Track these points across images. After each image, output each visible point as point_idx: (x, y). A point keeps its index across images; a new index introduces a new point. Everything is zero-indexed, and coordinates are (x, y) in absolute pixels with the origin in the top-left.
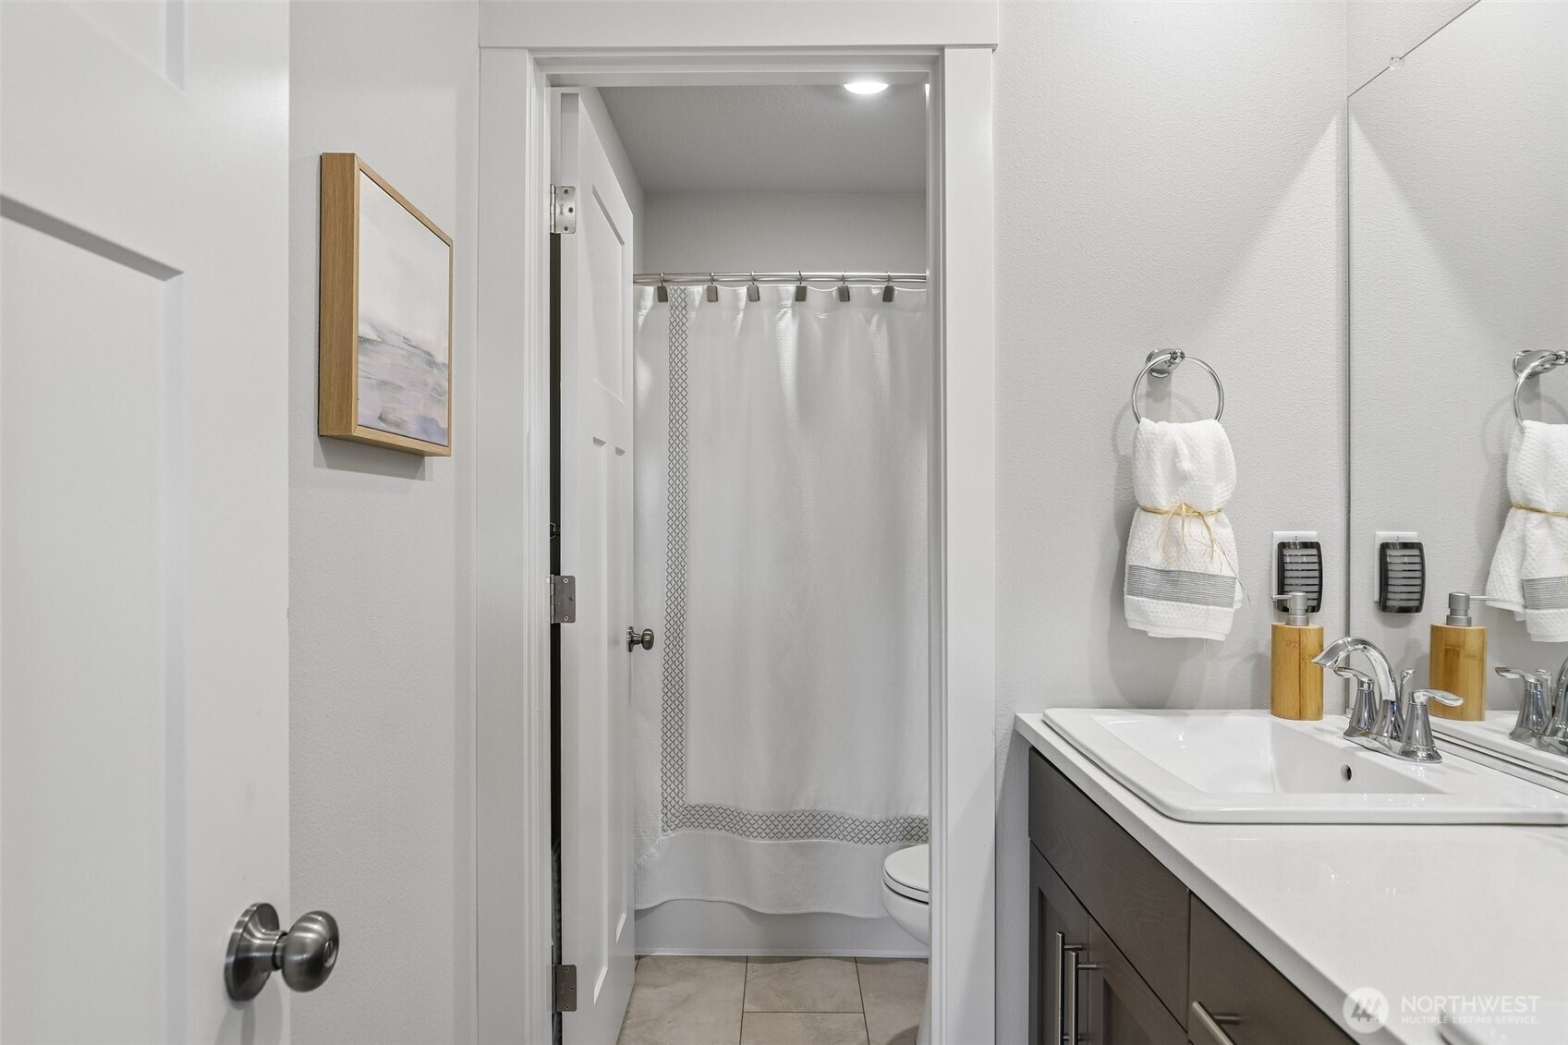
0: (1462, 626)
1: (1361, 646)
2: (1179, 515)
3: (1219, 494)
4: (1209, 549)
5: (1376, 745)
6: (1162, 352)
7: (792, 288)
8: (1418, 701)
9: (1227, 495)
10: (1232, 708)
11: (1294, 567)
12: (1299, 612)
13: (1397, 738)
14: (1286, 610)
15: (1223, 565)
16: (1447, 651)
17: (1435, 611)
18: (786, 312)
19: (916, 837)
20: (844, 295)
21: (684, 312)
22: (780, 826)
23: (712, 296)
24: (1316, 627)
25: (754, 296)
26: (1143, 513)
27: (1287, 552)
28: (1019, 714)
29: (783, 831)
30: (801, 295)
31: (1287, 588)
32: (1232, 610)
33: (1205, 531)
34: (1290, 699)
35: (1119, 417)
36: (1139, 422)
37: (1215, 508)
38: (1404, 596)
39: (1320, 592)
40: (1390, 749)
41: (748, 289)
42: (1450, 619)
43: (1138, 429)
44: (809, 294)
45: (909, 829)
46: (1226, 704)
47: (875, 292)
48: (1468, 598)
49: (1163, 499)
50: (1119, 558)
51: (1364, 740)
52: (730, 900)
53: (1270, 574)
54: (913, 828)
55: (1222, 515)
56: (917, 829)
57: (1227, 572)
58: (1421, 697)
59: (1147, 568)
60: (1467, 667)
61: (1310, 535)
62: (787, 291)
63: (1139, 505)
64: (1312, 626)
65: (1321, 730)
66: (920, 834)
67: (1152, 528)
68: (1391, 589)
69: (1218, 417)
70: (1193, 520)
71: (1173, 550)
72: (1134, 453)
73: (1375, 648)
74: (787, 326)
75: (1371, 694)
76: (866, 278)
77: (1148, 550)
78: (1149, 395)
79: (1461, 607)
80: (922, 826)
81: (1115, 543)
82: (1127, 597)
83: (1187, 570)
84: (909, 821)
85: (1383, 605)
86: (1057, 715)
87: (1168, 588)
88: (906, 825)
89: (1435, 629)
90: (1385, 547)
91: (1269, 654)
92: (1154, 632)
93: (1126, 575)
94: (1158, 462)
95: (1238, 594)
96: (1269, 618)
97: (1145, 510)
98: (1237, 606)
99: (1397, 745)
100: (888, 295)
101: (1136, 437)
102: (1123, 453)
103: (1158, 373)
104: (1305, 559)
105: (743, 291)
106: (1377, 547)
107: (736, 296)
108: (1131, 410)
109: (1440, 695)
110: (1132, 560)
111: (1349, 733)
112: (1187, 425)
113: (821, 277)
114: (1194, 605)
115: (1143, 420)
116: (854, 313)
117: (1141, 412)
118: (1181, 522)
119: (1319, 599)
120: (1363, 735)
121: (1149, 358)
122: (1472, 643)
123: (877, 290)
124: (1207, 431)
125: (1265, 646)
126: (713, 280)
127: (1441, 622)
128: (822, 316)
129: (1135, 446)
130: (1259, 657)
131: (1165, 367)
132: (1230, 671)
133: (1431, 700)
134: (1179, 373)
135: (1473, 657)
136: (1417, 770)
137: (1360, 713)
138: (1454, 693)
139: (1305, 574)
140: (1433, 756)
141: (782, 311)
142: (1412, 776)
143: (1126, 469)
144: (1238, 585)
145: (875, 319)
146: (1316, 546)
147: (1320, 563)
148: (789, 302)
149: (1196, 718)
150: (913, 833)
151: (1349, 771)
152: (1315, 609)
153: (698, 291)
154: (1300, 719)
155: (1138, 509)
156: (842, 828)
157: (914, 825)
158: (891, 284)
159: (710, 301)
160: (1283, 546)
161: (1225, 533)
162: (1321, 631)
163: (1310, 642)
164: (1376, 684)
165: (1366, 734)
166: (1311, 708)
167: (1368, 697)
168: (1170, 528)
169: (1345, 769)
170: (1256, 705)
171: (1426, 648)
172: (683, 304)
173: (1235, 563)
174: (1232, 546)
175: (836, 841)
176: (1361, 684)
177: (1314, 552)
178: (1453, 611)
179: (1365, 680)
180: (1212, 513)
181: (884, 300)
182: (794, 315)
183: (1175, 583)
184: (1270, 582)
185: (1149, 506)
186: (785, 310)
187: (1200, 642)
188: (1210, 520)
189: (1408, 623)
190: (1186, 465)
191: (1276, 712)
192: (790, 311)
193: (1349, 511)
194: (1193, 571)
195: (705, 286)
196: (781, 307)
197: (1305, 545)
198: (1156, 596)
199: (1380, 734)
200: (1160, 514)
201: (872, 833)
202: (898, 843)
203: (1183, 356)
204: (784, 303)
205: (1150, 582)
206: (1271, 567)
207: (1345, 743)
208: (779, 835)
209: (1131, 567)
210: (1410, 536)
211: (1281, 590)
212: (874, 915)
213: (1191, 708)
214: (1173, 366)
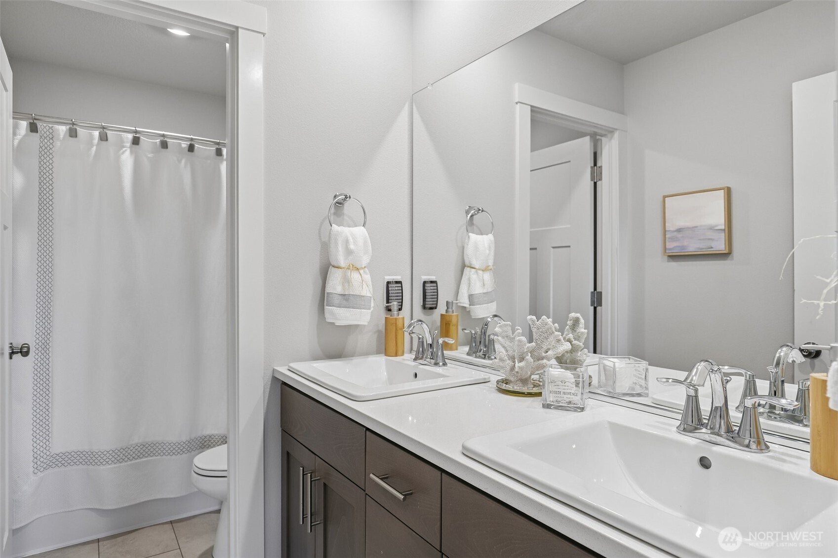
0: (450, 313)
1: (420, 323)
2: (349, 269)
3: (365, 260)
4: (361, 284)
5: (425, 362)
6: (340, 195)
7: (130, 136)
8: (440, 343)
9: (368, 261)
10: (369, 355)
11: (392, 292)
12: (395, 311)
13: (432, 359)
14: (390, 310)
15: (367, 292)
16: (446, 324)
17: (441, 309)
18: (126, 150)
19: (207, 446)
20: (164, 145)
21: (51, 141)
22: (122, 455)
23: (73, 133)
24: (402, 316)
25: (104, 138)
26: (333, 268)
27: (390, 285)
28: (275, 368)
29: (124, 457)
30: (136, 141)
31: (390, 301)
32: (370, 311)
33: (360, 277)
34: (392, 349)
35: (321, 224)
36: (331, 226)
37: (363, 266)
38: (431, 303)
39: (402, 302)
40: (431, 363)
41: (100, 133)
42: (447, 311)
43: (331, 229)
44: (141, 142)
45: (203, 442)
46: (367, 354)
47: (184, 146)
48: (452, 302)
49: (342, 262)
50: (322, 289)
51: (421, 361)
52: (85, 507)
53: (383, 295)
54: (205, 442)
55: (366, 269)
56: (207, 442)
57: (369, 295)
58: (441, 341)
59: (335, 294)
60: (452, 329)
61: (398, 278)
62: (127, 138)
63: (331, 265)
64: (400, 316)
65: (404, 359)
66: (210, 444)
67: (337, 275)
68: (427, 300)
69: (364, 226)
70: (355, 271)
71: (346, 285)
72: (329, 241)
73: (424, 323)
74: (127, 158)
75: (423, 342)
76: (178, 138)
77: (335, 286)
78: (335, 214)
79: (450, 306)
80: (210, 439)
81: (320, 282)
82: (326, 307)
83: (352, 294)
84: (203, 437)
85: (424, 307)
86: (295, 366)
87: (344, 302)
88: (201, 441)
89: (442, 315)
90: (425, 283)
91: (384, 331)
92: (338, 323)
93: (325, 297)
94: (340, 245)
95: (372, 305)
96: (383, 314)
97: (334, 267)
98: (372, 309)
99: (433, 361)
100: (191, 148)
101: (330, 233)
102: (323, 240)
103: (340, 204)
104: (396, 288)
105: (96, 134)
106: (422, 283)
107: (91, 137)
108: (328, 219)
109: (447, 340)
110: (328, 289)
111: (415, 359)
112: (351, 228)
113: (151, 134)
114: (356, 310)
115: (333, 225)
116: (169, 155)
117: (332, 222)
118: (350, 272)
119: (402, 305)
120: (420, 359)
121: (335, 197)
122: (454, 320)
123: (185, 145)
124: (360, 232)
125: (382, 326)
126: (73, 124)
127: (444, 312)
128: (150, 155)
129: (330, 237)
130: (379, 332)
131: (342, 201)
132: (367, 339)
133: (444, 342)
134: (347, 205)
135: (455, 325)
136: (439, 370)
137: (419, 349)
138: (451, 338)
139: (396, 295)
140: (445, 364)
141: (124, 149)
142: (438, 372)
143: (325, 248)
144: (372, 301)
145: (183, 161)
146: (400, 282)
147: (402, 290)
148: (128, 144)
149: (356, 360)
150: (205, 444)
151: (416, 374)
152: (400, 309)
153: (62, 129)
154: (396, 356)
155: (331, 266)
156: (162, 449)
157: (206, 439)
158: (193, 143)
159: (71, 136)
160: (388, 283)
161: (367, 277)
162: (403, 318)
163: (400, 324)
164: (425, 338)
165: (422, 358)
166: (400, 352)
167: (421, 342)
168: (345, 275)
169: (414, 375)
170: (378, 352)
171: (439, 324)
172: (51, 136)
173: (371, 290)
174: (370, 283)
175: (159, 457)
176: (419, 338)
177: (400, 285)
178: (448, 308)
179: (421, 337)
180: (362, 268)
181: (189, 151)
182: (131, 152)
183: (347, 300)
184: (384, 299)
185: (336, 265)
186: (125, 149)
187: (357, 326)
188: (362, 271)
189: (432, 314)
190: (352, 247)
191: (386, 354)
192: (128, 151)
193: (412, 268)
194: (355, 294)
195: (68, 127)
196: (124, 147)
197: (397, 282)
198: (339, 306)
199: (426, 358)
200: (341, 268)
201: (182, 448)
202: (197, 451)
203: (350, 197)
204: (125, 144)
205: (336, 300)
206: (384, 292)
207: (413, 364)
208: (121, 460)
209: (328, 293)
210: (433, 278)
211: (388, 302)
212: (183, 494)
213: (352, 357)
214: (345, 201)
